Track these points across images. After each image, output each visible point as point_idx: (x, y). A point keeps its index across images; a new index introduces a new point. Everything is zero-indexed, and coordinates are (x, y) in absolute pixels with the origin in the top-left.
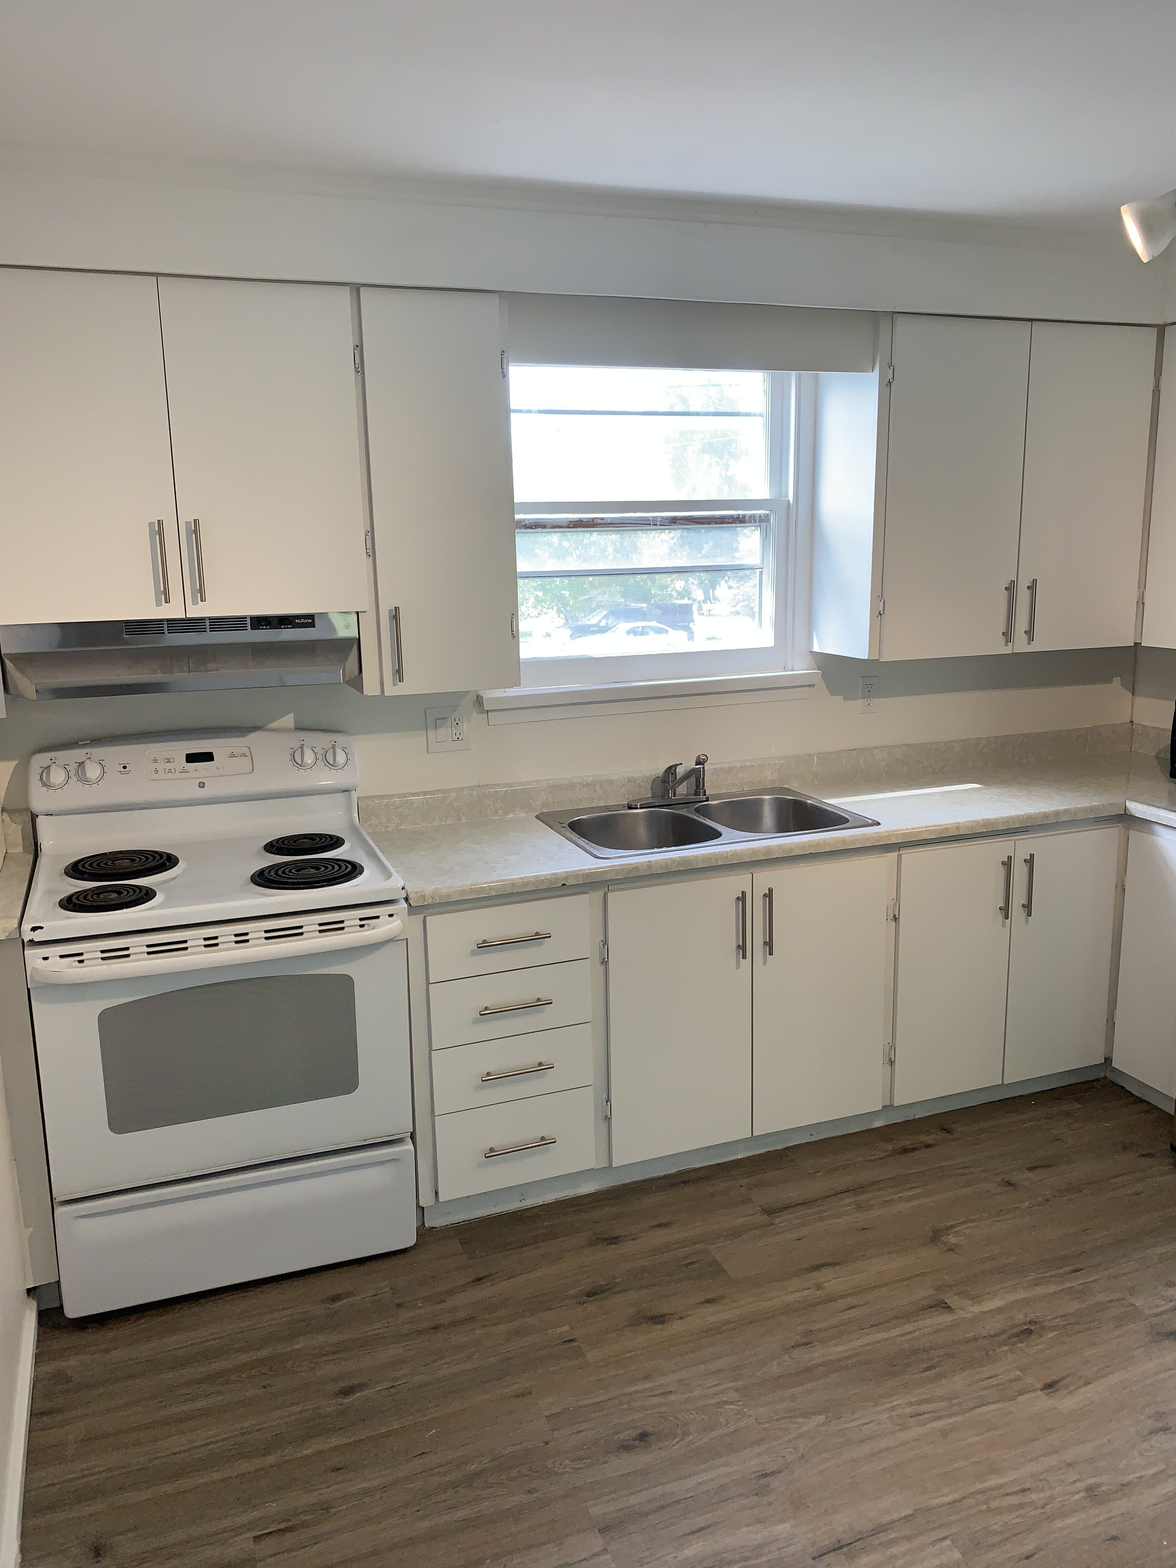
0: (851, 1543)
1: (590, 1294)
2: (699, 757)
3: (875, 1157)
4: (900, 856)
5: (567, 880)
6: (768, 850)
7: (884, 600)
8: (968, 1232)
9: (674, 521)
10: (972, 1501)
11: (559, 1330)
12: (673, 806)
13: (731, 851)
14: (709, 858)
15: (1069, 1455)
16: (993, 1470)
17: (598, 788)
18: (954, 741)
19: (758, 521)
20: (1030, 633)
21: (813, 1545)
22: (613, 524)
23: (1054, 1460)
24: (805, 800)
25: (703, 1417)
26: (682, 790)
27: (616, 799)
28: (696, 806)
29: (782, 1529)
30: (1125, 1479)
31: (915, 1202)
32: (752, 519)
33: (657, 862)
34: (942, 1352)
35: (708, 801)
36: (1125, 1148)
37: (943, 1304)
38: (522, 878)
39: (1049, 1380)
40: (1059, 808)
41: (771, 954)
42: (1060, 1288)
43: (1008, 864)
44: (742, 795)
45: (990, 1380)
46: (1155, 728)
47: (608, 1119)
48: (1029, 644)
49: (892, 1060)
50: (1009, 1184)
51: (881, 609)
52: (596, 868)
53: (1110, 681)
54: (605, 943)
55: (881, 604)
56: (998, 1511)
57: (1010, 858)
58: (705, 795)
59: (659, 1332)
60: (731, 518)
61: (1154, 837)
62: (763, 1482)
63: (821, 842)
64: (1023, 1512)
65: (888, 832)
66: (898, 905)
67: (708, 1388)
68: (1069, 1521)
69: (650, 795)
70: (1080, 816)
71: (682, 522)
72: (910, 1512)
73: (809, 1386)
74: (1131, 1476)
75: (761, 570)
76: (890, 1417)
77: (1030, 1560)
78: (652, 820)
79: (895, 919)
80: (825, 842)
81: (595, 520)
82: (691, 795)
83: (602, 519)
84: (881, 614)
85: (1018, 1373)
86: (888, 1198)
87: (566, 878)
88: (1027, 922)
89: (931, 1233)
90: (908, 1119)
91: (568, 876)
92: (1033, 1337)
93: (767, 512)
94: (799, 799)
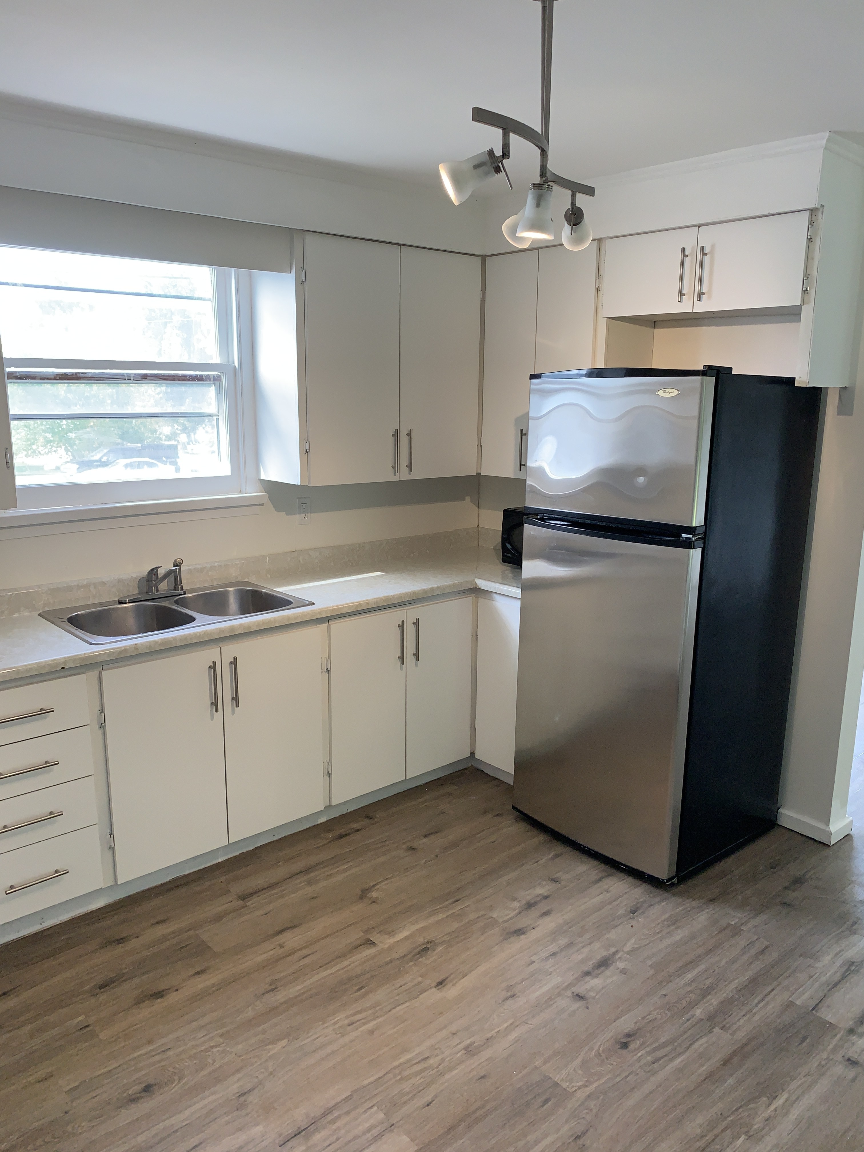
0: (307, 1128)
1: (101, 987)
2: (175, 561)
3: (320, 845)
4: (329, 626)
5: (65, 664)
6: (232, 628)
7: (309, 442)
8: (384, 887)
9: (145, 377)
10: (390, 1075)
11: (76, 1021)
12: (156, 600)
13: (203, 631)
14: (185, 637)
15: (454, 1028)
16: (405, 1050)
17: (92, 588)
18: (365, 543)
19: (212, 380)
20: (410, 466)
21: (280, 1135)
22: (94, 378)
23: (444, 1033)
24: (260, 590)
25: (195, 1062)
26: (164, 586)
27: (109, 596)
28: (176, 598)
29: (257, 1131)
30: (489, 1035)
31: (347, 874)
32: (208, 378)
33: (142, 644)
34: (368, 976)
35: (185, 594)
36: (485, 812)
37: (369, 941)
38: (25, 666)
39: (440, 980)
40: (433, 586)
41: (237, 706)
42: (445, 916)
43: (402, 626)
44: (212, 588)
45: (401, 988)
46: (491, 530)
47: (112, 848)
48: (410, 474)
49: (330, 772)
50: (412, 849)
51: (307, 448)
52: (91, 653)
53: (464, 500)
54: (102, 711)
55: (307, 444)
56: (408, 1078)
57: (403, 622)
58: (183, 590)
59: (159, 1004)
60: (191, 377)
61: (493, 602)
62: (242, 1099)
63: (272, 619)
64: (423, 1074)
65: (320, 609)
66: (329, 661)
67: (199, 1038)
68: (455, 1072)
69: (137, 592)
70: (448, 591)
71: (152, 378)
72: (349, 1093)
73: (275, 1020)
74: (493, 1032)
75: (218, 417)
76: (334, 1030)
77: (429, 1106)
78: (140, 612)
79: (328, 671)
80: (275, 620)
81: (78, 374)
82: (171, 590)
83: (85, 373)
84: (307, 452)
85: (420, 979)
86: (330, 873)
87: (65, 662)
88: (416, 665)
89: (360, 893)
90: (343, 813)
91: (66, 660)
92: (429, 952)
93: (219, 374)
94: (257, 589)
